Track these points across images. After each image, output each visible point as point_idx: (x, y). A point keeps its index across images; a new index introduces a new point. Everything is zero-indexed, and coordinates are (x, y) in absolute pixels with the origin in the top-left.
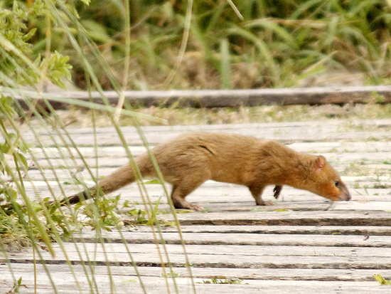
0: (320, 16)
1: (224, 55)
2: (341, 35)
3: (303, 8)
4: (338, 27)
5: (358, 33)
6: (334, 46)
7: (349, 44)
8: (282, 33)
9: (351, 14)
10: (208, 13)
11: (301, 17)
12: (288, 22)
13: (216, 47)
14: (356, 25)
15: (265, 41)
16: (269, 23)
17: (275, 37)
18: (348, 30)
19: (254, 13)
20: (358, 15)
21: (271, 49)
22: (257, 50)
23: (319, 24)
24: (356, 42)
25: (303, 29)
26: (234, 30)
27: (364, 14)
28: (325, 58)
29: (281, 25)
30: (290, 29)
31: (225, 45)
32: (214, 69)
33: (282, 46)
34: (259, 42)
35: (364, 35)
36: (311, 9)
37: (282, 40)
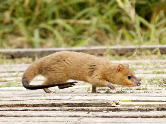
0: (88, 18)
1: (36, 39)
2: (99, 28)
3: (80, 14)
4: (97, 24)
5: (108, 27)
6: (94, 33)
7: (103, 33)
8: (68, 27)
9: (104, 17)
10: (29, 17)
11: (79, 19)
12: (72, 21)
13: (32, 34)
14: (107, 23)
15: (59, 31)
16: (61, 22)
17: (64, 29)
18: (103, 25)
19: (54, 17)
20: (108, 17)
21: (63, 36)
22: (55, 37)
23: (87, 22)
24: (107, 32)
25: (80, 24)
26: (43, 25)
27: (111, 17)
29: (68, 23)
30: (73, 25)
31: (37, 33)
33: (67, 34)
34: (56, 32)
35: (112, 27)
36: (84, 15)
37: (68, 31)
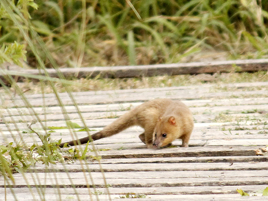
0: (195, 14)
1: (130, 41)
2: (210, 26)
3: (185, 8)
4: (208, 21)
5: (222, 25)
6: (206, 33)
7: (216, 32)
8: (170, 26)
9: (217, 12)
10: (118, 13)
11: (183, 14)
12: (174, 18)
13: (125, 37)
14: (221, 19)
15: (158, 31)
16: (161, 19)
17: (165, 28)
18: (215, 23)
19: (151, 13)
20: (222, 12)
21: (162, 37)
22: (153, 38)
23: (195, 19)
24: (221, 31)
25: (184, 22)
26: (137, 24)
27: (226, 11)
28: (200, 42)
29: (169, 20)
30: (175, 23)
31: (131, 35)
32: (123, 51)
33: (170, 35)
34: (154, 33)
35: (226, 25)
36: (190, 9)
37: (170, 31)
